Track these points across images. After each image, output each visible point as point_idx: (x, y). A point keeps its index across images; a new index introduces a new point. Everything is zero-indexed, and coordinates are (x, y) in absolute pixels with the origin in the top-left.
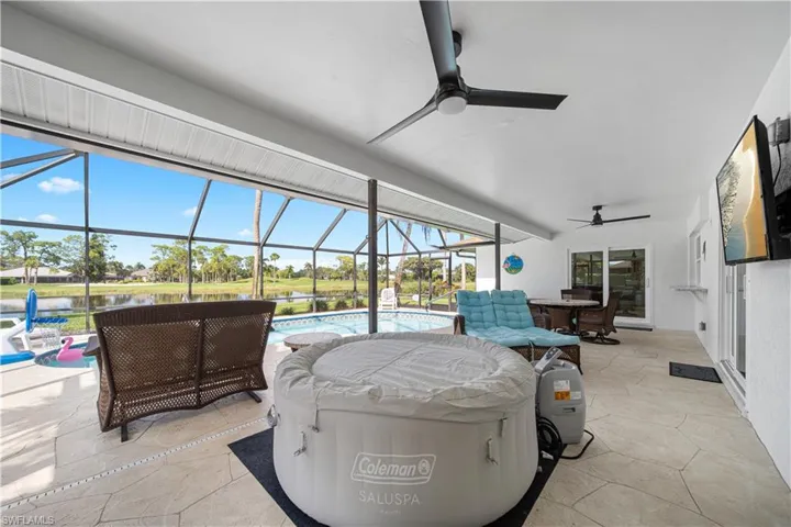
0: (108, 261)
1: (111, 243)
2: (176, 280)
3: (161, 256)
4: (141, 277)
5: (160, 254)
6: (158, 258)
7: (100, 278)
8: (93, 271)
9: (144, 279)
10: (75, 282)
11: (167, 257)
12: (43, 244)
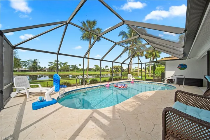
0: (38, 66)
1: (39, 62)
2: (55, 71)
3: (51, 65)
4: (46, 70)
5: (50, 64)
6: (50, 65)
7: (36, 71)
8: (34, 69)
9: (47, 71)
10: (30, 71)
11: (52, 65)
12: (23, 62)
